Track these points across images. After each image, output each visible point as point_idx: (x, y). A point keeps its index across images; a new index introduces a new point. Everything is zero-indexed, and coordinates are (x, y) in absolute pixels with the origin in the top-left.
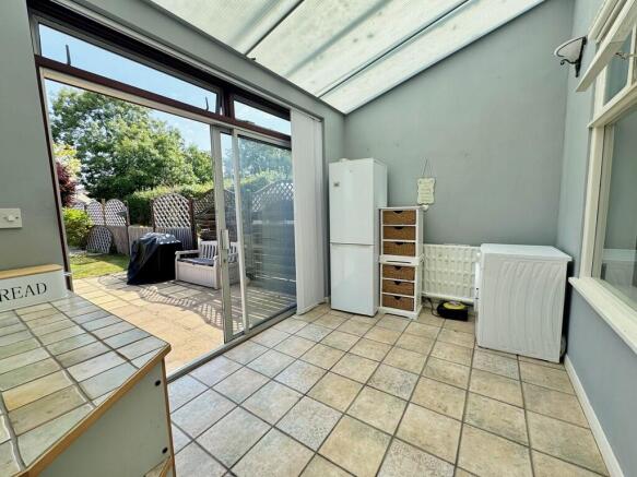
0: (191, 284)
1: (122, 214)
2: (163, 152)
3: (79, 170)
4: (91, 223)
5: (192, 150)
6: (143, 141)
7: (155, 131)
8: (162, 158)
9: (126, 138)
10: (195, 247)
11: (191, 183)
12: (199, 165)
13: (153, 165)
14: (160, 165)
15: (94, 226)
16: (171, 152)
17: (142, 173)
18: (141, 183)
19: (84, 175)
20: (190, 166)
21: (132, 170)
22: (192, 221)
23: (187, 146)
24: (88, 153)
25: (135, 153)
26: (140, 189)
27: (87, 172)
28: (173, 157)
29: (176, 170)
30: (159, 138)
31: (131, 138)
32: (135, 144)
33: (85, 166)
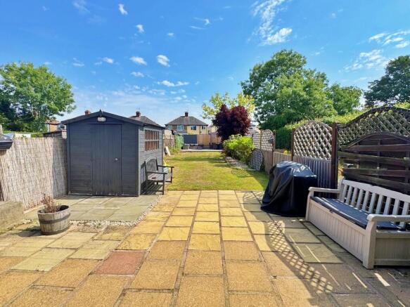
0: (324, 237)
1: (271, 141)
2: (309, 93)
3: (257, 112)
4: (254, 147)
5: (334, 88)
6: (295, 87)
7: (305, 79)
8: (308, 97)
9: (285, 87)
10: (334, 185)
11: (330, 116)
12: (339, 100)
13: (301, 104)
14: (306, 103)
15: (255, 149)
16: (316, 92)
17: (292, 111)
18: (291, 119)
19: (259, 116)
20: (331, 101)
21: (286, 110)
22: (334, 153)
23: (330, 86)
24: (263, 102)
25: (289, 96)
26: (289, 123)
27: (261, 113)
28: (318, 96)
29: (318, 107)
30: (308, 82)
31: (288, 86)
32: (290, 90)
33: (260, 110)
